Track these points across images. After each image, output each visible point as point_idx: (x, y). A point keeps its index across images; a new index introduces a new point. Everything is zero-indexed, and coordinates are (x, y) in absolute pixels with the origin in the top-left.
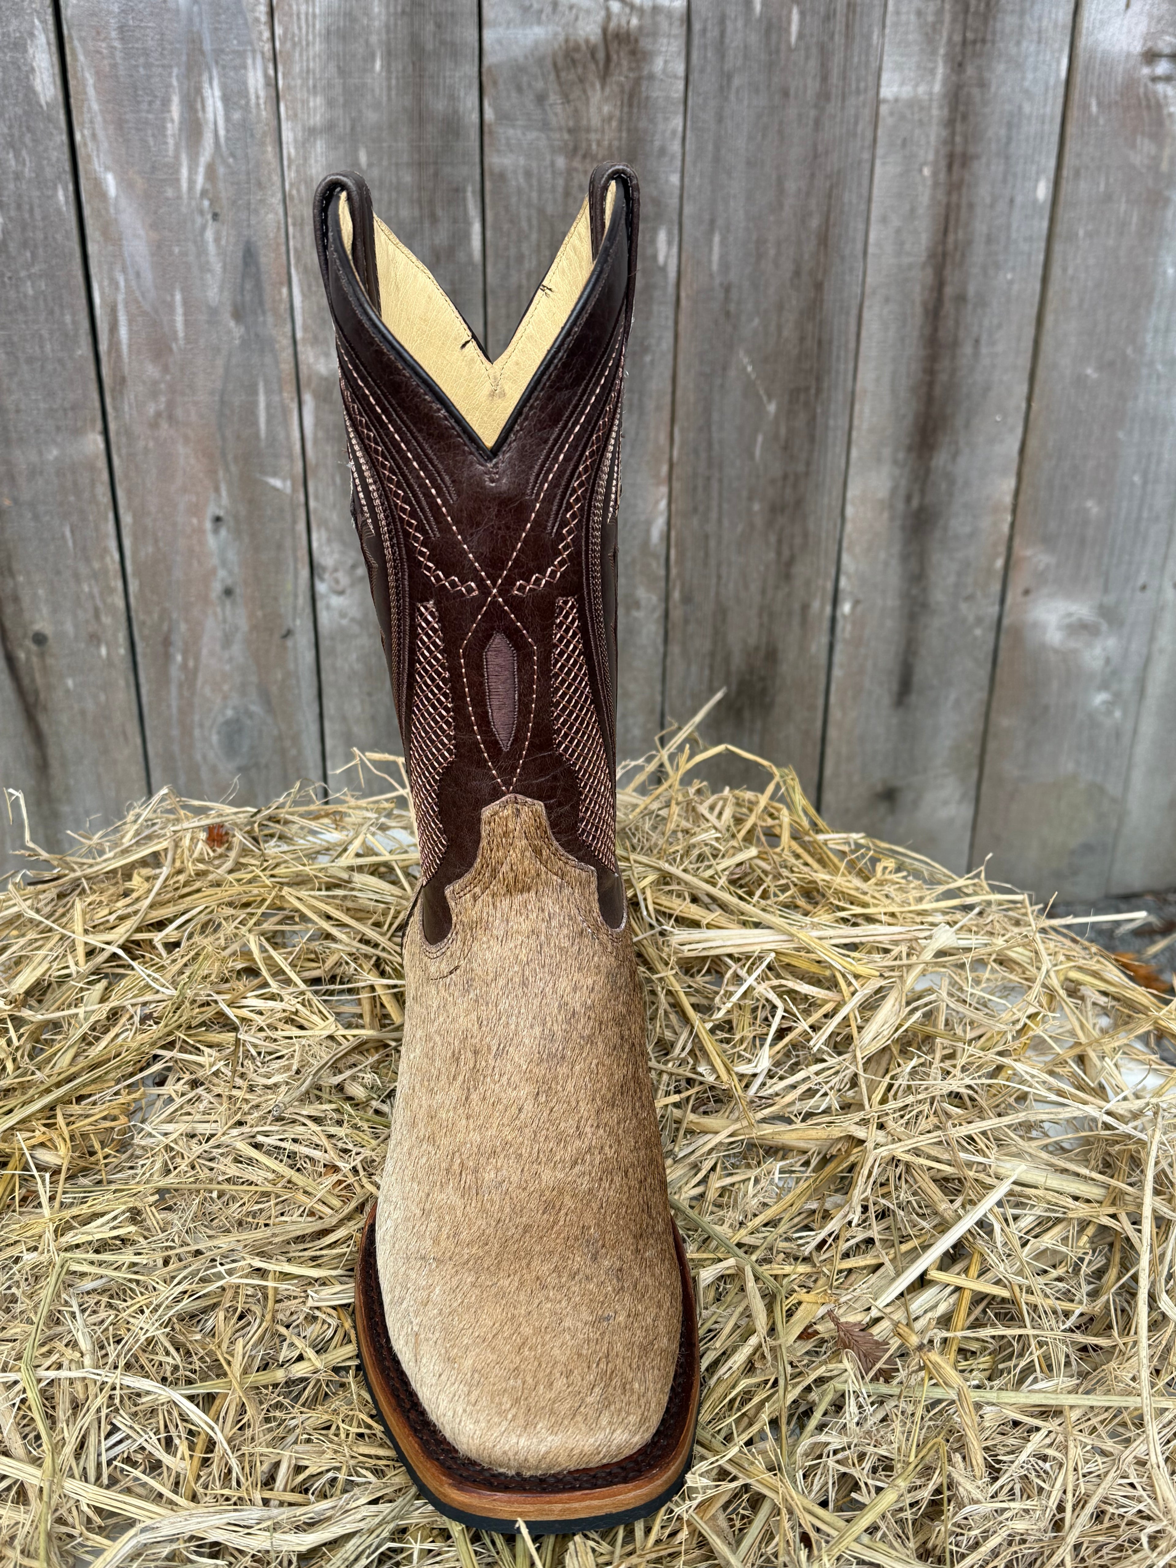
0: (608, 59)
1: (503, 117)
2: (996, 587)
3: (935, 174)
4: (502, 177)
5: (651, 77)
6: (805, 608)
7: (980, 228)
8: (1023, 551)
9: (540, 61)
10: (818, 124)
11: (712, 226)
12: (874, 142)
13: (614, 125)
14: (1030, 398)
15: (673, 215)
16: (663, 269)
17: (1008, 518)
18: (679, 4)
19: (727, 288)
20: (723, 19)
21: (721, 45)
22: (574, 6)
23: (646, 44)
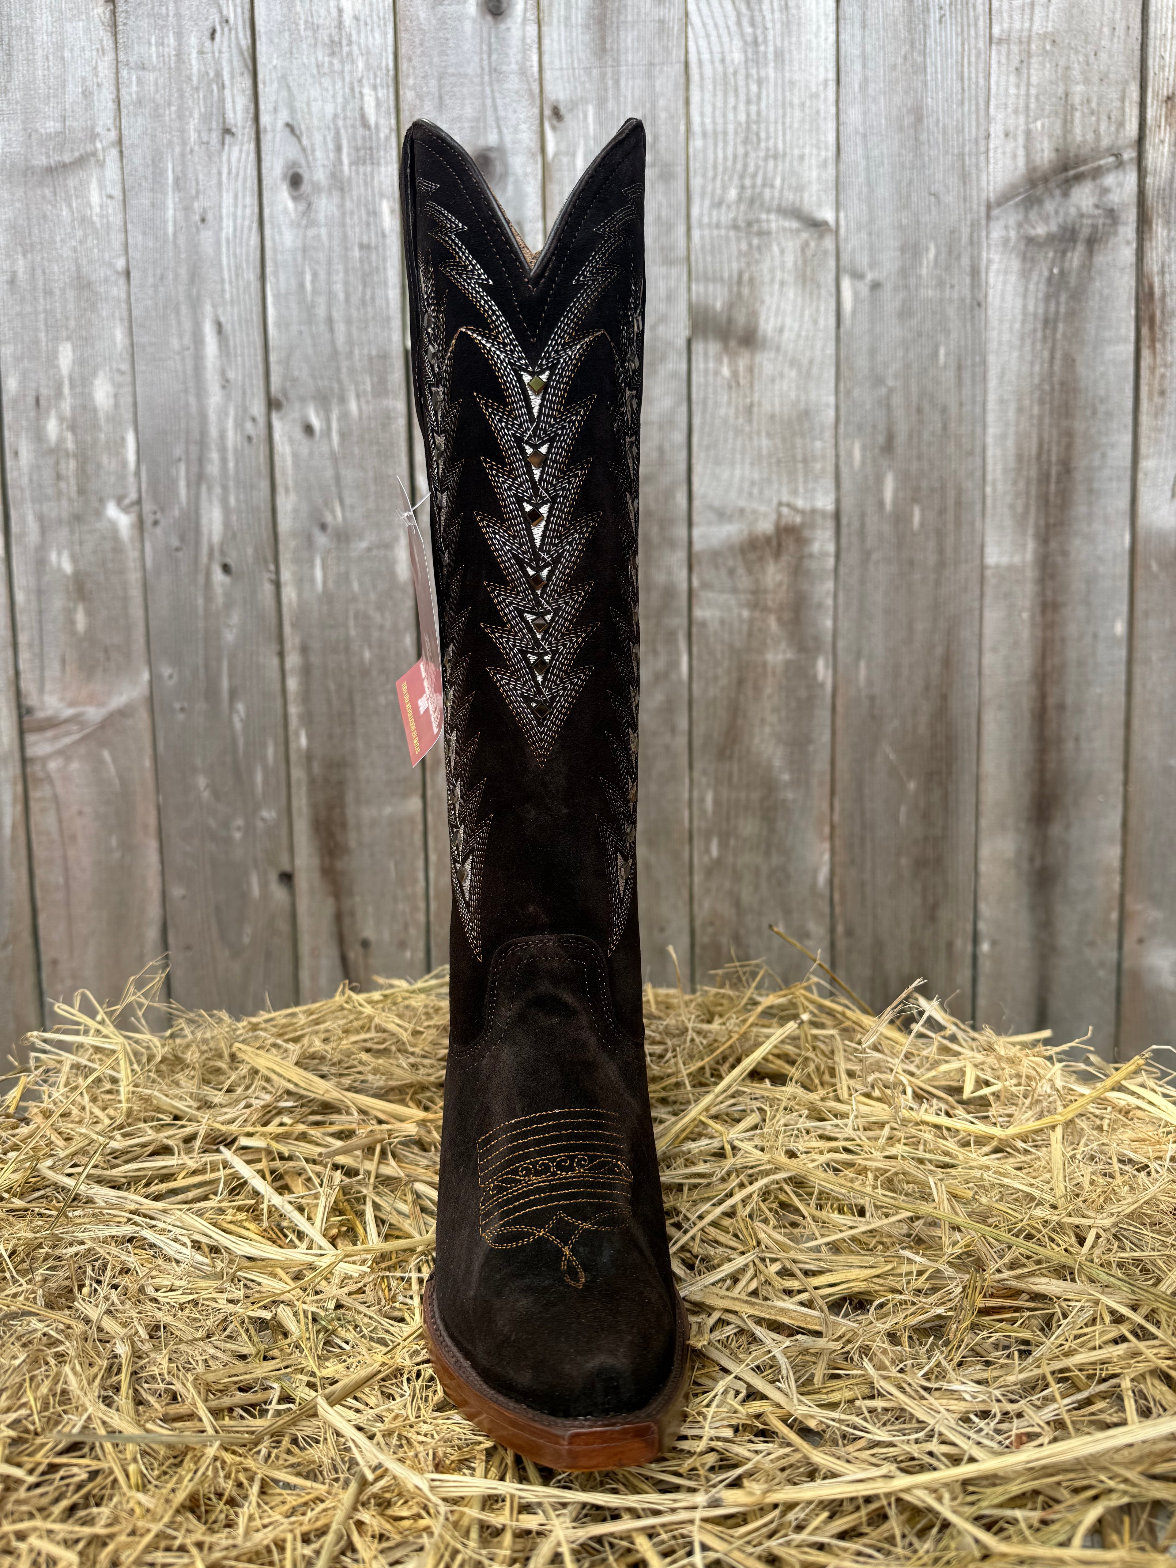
0: (779, 545)
1: (705, 585)
2: (1113, 936)
3: (1032, 617)
4: (703, 624)
5: (811, 556)
6: (950, 945)
7: (1072, 655)
8: (1134, 905)
9: (731, 548)
10: (938, 583)
11: (858, 655)
12: (982, 596)
13: (785, 587)
14: (1126, 783)
15: (829, 648)
16: (822, 685)
17: (1118, 879)
18: (830, 507)
19: (872, 699)
20: (863, 516)
21: (862, 533)
22: (754, 512)
23: (806, 533)
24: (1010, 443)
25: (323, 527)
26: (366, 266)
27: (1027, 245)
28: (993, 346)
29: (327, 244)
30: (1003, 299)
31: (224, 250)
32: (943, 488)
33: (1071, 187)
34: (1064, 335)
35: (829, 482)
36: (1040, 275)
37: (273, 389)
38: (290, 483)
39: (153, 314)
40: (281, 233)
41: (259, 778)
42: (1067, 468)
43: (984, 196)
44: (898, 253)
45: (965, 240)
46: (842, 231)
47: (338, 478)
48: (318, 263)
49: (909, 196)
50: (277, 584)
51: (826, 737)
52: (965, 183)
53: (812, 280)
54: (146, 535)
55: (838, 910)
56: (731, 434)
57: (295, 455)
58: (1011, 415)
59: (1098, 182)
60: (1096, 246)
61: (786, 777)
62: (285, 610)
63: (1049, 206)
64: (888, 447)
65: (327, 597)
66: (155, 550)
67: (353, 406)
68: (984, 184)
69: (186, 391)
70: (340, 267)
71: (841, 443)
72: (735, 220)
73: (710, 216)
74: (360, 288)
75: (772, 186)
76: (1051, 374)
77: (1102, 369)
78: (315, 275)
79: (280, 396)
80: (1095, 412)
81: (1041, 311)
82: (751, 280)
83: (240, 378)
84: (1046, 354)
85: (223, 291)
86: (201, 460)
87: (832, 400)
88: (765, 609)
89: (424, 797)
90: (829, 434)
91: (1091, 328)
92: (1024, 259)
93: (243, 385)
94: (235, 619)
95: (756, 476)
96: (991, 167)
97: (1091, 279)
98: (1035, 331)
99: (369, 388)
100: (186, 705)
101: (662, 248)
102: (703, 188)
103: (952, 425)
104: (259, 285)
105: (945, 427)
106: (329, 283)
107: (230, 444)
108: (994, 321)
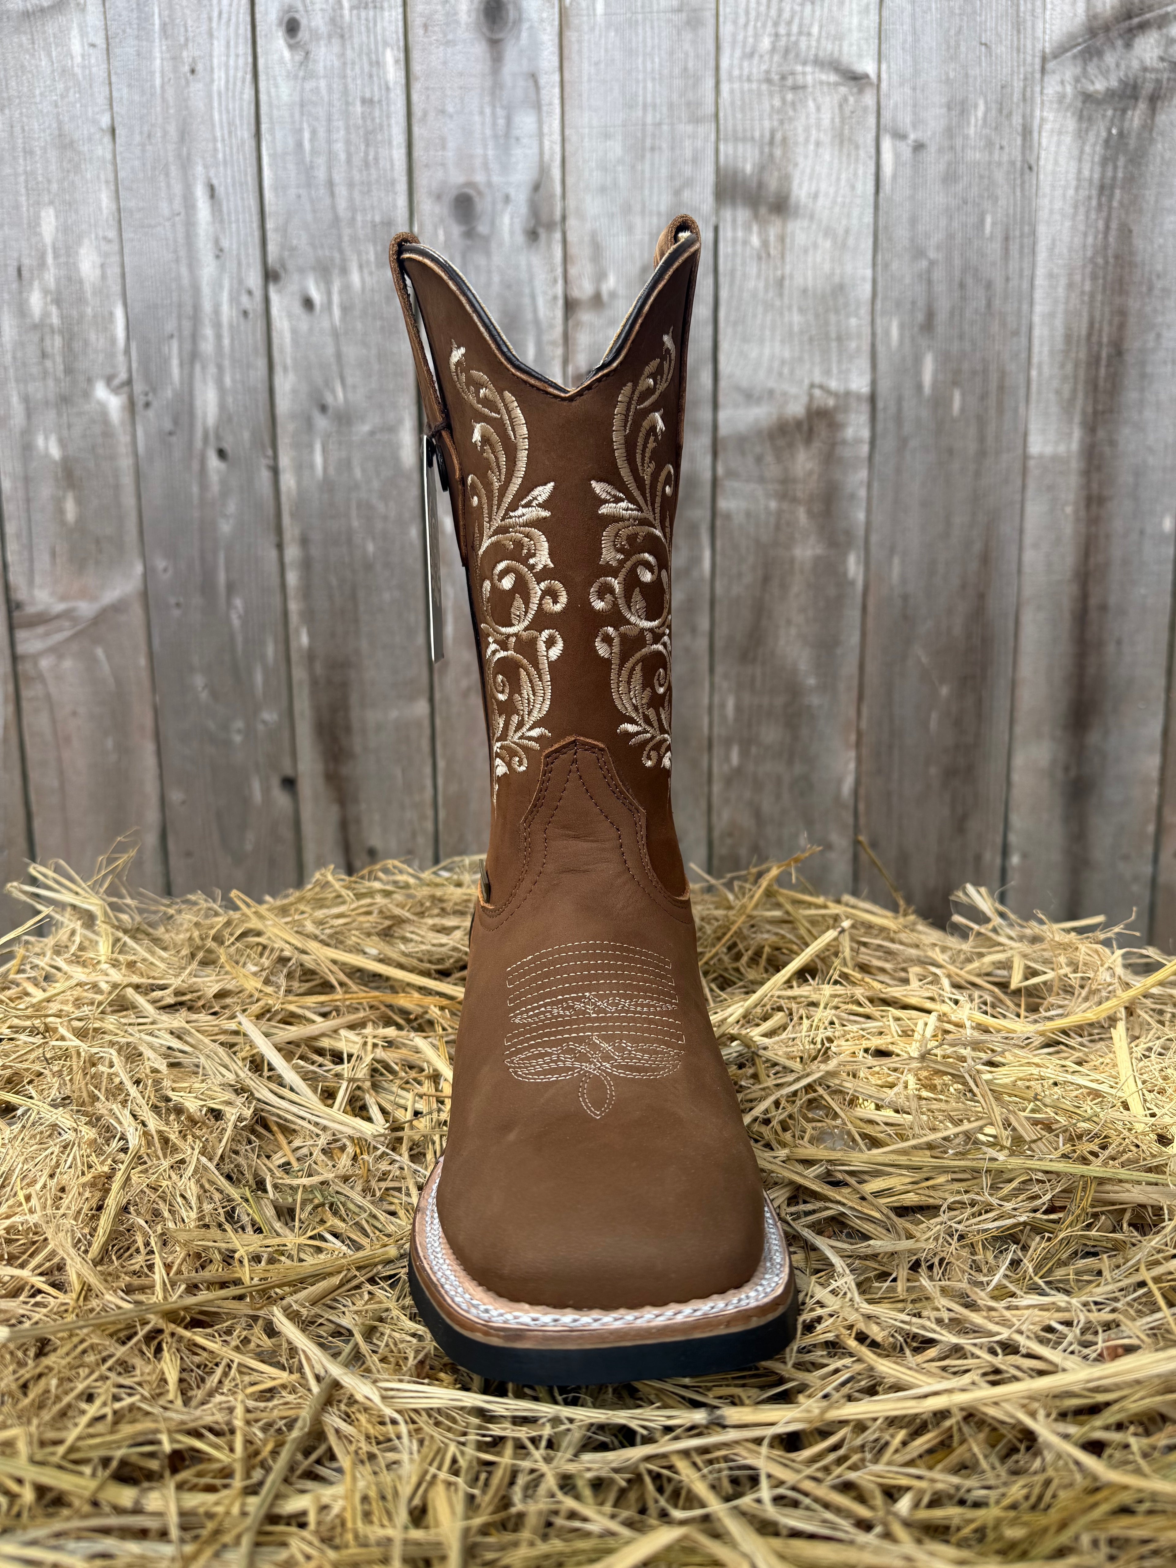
0: (811, 430)
1: (731, 474)
2: (1149, 849)
3: (1076, 512)
4: (728, 517)
5: (844, 442)
6: (978, 858)
7: (1116, 552)
8: (1172, 817)
9: (759, 433)
10: (977, 474)
11: (892, 550)
12: (1024, 487)
13: (815, 477)
14: (1170, 689)
15: (861, 543)
16: (852, 583)
17: (1156, 790)
18: (865, 390)
19: (905, 598)
20: (900, 400)
21: (899, 419)
22: (784, 394)
23: (840, 417)
24: (1059, 322)
25: (323, 408)
26: (369, 122)
27: (1084, 102)
28: (1044, 215)
29: (326, 99)
30: (1056, 163)
31: (216, 104)
32: (985, 371)
33: (1135, 36)
34: (1121, 203)
35: (864, 362)
36: (1098, 135)
37: (270, 259)
38: (289, 361)
39: (141, 175)
40: (276, 86)
41: (259, 678)
42: (1118, 351)
43: (1039, 46)
44: (944, 110)
45: (1017, 97)
46: (884, 85)
47: (339, 356)
48: (317, 119)
49: (958, 46)
50: (275, 471)
51: (855, 639)
52: (1019, 31)
53: (850, 140)
54: (138, 418)
55: (862, 821)
56: (760, 309)
57: (294, 331)
58: (1061, 291)
59: (1165, 31)
60: (1159, 104)
61: (812, 681)
62: (284, 499)
63: (1110, 59)
64: (928, 326)
65: (328, 485)
66: (146, 434)
67: (355, 278)
68: (1039, 33)
69: (177, 260)
70: (341, 124)
71: (878, 321)
72: (768, 72)
73: (741, 68)
74: (363, 147)
75: (809, 34)
76: (1106, 247)
77: (1161, 241)
78: (314, 133)
79: (277, 267)
80: (1150, 289)
81: (1096, 176)
82: (784, 140)
83: (235, 246)
84: (1101, 224)
85: (215, 150)
86: (195, 337)
87: (869, 273)
88: (794, 500)
89: (431, 700)
90: (864, 311)
91: (1150, 195)
92: (1081, 118)
93: (238, 255)
94: (232, 507)
95: (787, 354)
96: (1048, 13)
97: (1152, 140)
98: (1090, 198)
99: (372, 257)
100: (182, 600)
101: (688, 104)
102: (734, 35)
103: (997, 302)
104: (253, 143)
105: (989, 305)
106: (329, 142)
107: (225, 319)
108: (1045, 188)
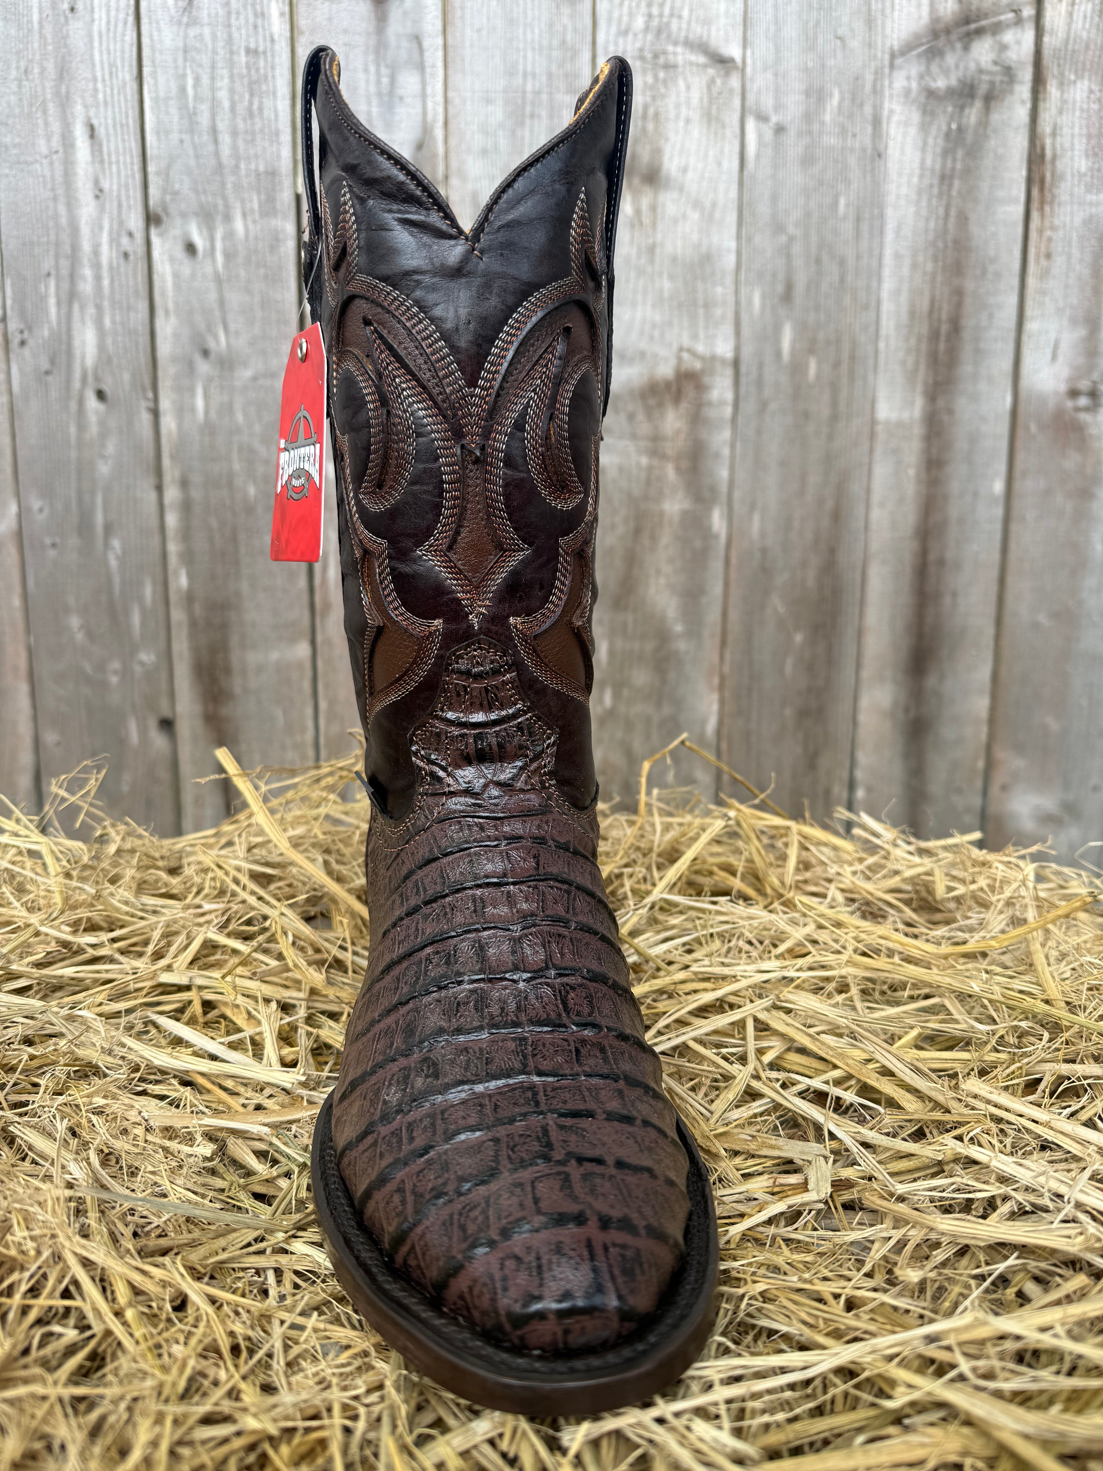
0: (679, 391)
2: (979, 783)
3: (918, 474)
5: (710, 404)
6: (828, 789)
7: (953, 512)
8: (999, 754)
9: (631, 392)
10: (830, 437)
11: (753, 506)
12: (871, 451)
13: (683, 436)
14: (998, 637)
15: (724, 498)
16: (716, 537)
17: (985, 729)
18: (730, 355)
19: (764, 551)
20: (761, 366)
21: (759, 383)
22: (655, 356)
23: (706, 380)
24: (904, 298)
25: (206, 353)
26: (253, 71)
27: (927, 98)
28: (891, 199)
29: (210, 46)
30: (903, 152)
31: (96, 44)
32: (838, 341)
33: (971, 40)
34: (959, 192)
35: (728, 329)
36: (939, 129)
37: (151, 203)
38: (171, 305)
39: (17, 111)
40: (159, 30)
41: (136, 619)
42: (956, 326)
43: (888, 44)
44: (802, 97)
45: (868, 88)
46: (749, 69)
47: (222, 302)
48: (200, 65)
49: (815, 38)
50: (155, 413)
51: (718, 589)
52: (870, 29)
53: (717, 119)
54: (12, 356)
56: (633, 274)
57: (176, 275)
58: (906, 271)
59: (998, 38)
60: (993, 104)
61: (679, 628)
62: (164, 441)
63: (950, 59)
64: (787, 296)
65: (209, 428)
66: (21, 371)
67: (239, 225)
68: (888, 31)
69: (55, 199)
70: (225, 72)
71: (743, 291)
72: (641, 50)
73: (616, 44)
74: (247, 96)
75: (680, 17)
76: (945, 231)
77: (993, 229)
78: (197, 80)
79: (159, 210)
80: (984, 272)
81: (938, 166)
82: (657, 115)
83: (115, 187)
84: (941, 211)
85: (96, 90)
86: (73, 276)
87: (733, 245)
88: (663, 457)
89: (313, 643)
90: (729, 280)
91: (985, 186)
92: (924, 112)
93: (119, 196)
94: (111, 448)
95: (658, 318)
96: (896, 14)
97: (987, 137)
98: (931, 186)
99: (256, 206)
100: (58, 540)
101: (566, 75)
102: (610, 13)
103: (849, 278)
104: (135, 87)
105: (842, 280)
106: (213, 89)
107: (104, 260)
108: (893, 175)
